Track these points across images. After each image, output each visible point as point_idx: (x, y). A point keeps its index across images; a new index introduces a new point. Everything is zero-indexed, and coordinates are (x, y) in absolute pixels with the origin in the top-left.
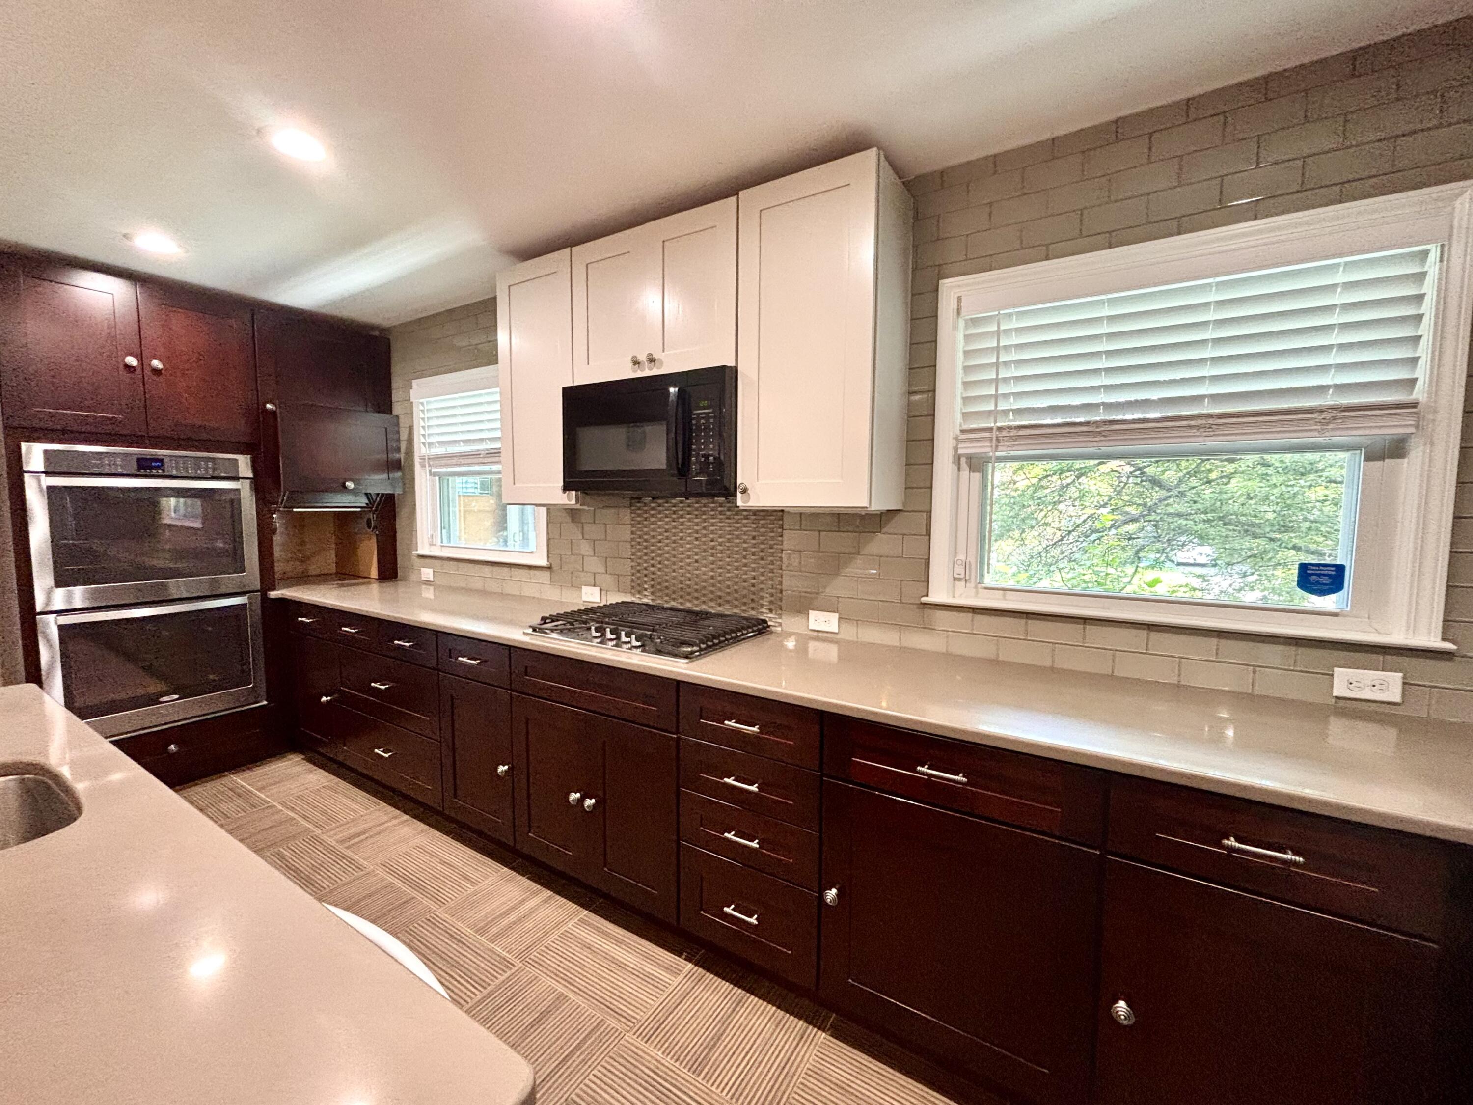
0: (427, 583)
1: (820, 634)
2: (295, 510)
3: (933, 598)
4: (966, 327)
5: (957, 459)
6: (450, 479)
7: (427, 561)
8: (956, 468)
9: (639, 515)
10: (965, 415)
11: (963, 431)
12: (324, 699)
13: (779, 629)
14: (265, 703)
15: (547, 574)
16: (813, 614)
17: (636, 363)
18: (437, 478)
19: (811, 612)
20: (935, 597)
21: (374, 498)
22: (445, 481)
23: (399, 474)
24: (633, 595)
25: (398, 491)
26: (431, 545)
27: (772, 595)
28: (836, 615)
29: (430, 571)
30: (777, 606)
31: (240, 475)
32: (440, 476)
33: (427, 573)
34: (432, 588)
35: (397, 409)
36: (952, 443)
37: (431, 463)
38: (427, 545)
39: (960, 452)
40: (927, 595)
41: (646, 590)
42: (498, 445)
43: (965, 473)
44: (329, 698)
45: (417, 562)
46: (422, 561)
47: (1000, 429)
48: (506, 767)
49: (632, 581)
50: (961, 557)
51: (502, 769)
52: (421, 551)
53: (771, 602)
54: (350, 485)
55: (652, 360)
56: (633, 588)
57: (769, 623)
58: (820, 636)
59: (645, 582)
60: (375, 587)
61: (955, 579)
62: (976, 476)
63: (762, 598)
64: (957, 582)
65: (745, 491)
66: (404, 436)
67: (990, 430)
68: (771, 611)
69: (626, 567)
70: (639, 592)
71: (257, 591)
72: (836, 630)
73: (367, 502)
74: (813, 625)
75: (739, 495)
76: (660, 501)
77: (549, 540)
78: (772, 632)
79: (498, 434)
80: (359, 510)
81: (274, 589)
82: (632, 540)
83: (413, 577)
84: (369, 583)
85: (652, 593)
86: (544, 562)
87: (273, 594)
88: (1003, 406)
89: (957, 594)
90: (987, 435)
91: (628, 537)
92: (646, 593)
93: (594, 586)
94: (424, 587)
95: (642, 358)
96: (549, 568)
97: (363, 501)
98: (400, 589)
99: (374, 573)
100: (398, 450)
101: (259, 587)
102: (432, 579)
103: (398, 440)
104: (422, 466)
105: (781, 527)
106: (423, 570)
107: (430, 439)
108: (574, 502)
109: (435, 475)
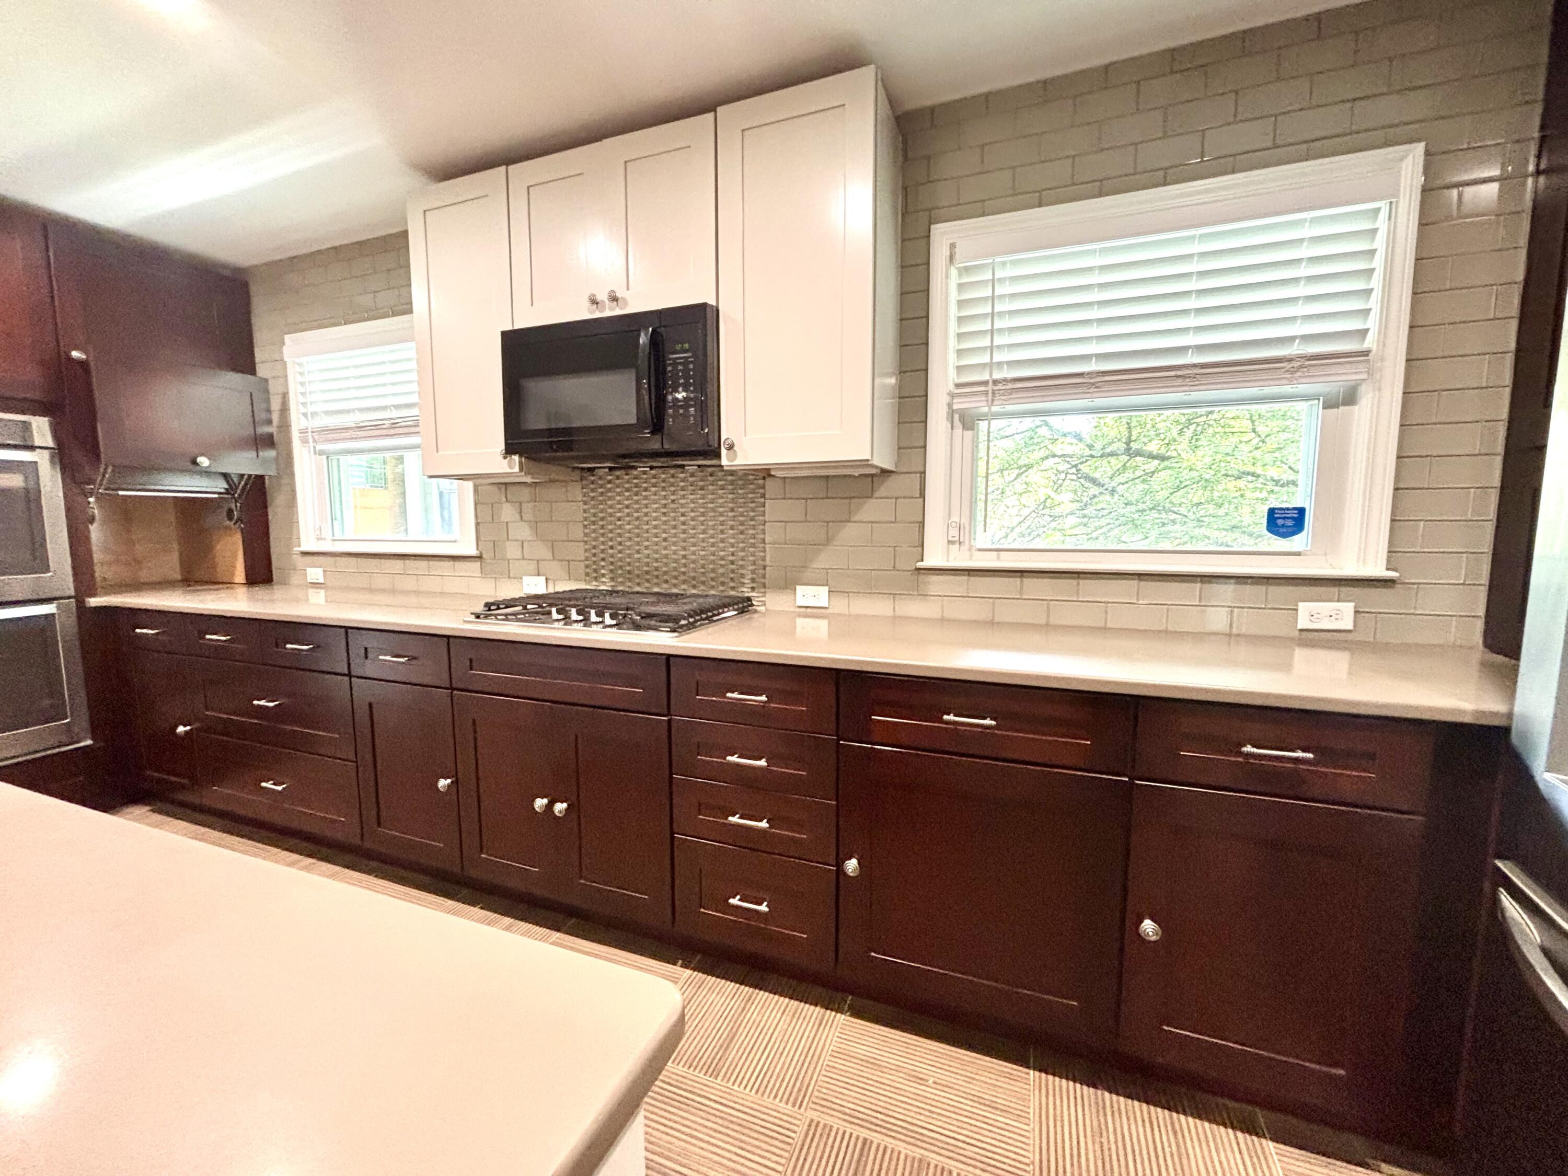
0: (316, 585)
1: (809, 610)
2: (121, 493)
3: (928, 562)
4: (960, 275)
5: (951, 412)
6: (341, 458)
7: (315, 558)
8: (950, 425)
9: (593, 490)
10: (960, 369)
11: (958, 386)
12: (181, 729)
13: (762, 609)
14: (89, 742)
15: (477, 565)
16: (800, 589)
17: (594, 302)
18: (325, 457)
19: (798, 587)
20: (932, 560)
21: (236, 480)
22: (335, 463)
23: (272, 453)
24: (589, 583)
25: (269, 471)
26: (319, 537)
27: (753, 572)
28: (826, 588)
29: (320, 571)
30: (760, 584)
31: (36, 444)
32: (328, 455)
33: (315, 574)
34: (322, 592)
35: (264, 370)
36: (946, 399)
37: (316, 437)
38: (312, 537)
39: (955, 407)
40: (922, 560)
41: (603, 575)
42: (415, 412)
43: (959, 430)
44: (188, 728)
45: (300, 561)
46: (307, 558)
47: (995, 382)
48: (449, 781)
49: (587, 567)
50: (955, 518)
51: (443, 783)
52: (308, 543)
53: (753, 580)
54: (204, 461)
55: (614, 299)
56: (587, 574)
57: (754, 603)
58: (810, 612)
59: (603, 567)
60: (242, 591)
61: (949, 542)
62: (969, 433)
63: (743, 576)
64: (951, 546)
65: (731, 447)
66: (275, 405)
67: (986, 383)
68: (753, 589)
69: (579, 551)
70: (596, 579)
71: (69, 598)
72: (827, 604)
73: (226, 486)
74: (800, 601)
75: (724, 452)
76: (618, 473)
77: (477, 524)
78: (756, 611)
79: (416, 398)
80: (216, 496)
81: (94, 595)
82: (586, 519)
83: (295, 579)
84: (233, 588)
85: (612, 579)
86: (472, 551)
87: (93, 602)
88: (998, 357)
89: (951, 558)
90: (982, 388)
91: (580, 516)
92: (604, 580)
93: (539, 575)
94: (311, 590)
95: (602, 296)
96: (480, 557)
97: (221, 485)
98: (278, 592)
99: (240, 577)
100: (269, 422)
101: (72, 593)
102: (322, 581)
103: (269, 411)
104: (305, 441)
105: (763, 496)
106: (309, 570)
107: (311, 409)
108: (517, 469)
109: (321, 453)
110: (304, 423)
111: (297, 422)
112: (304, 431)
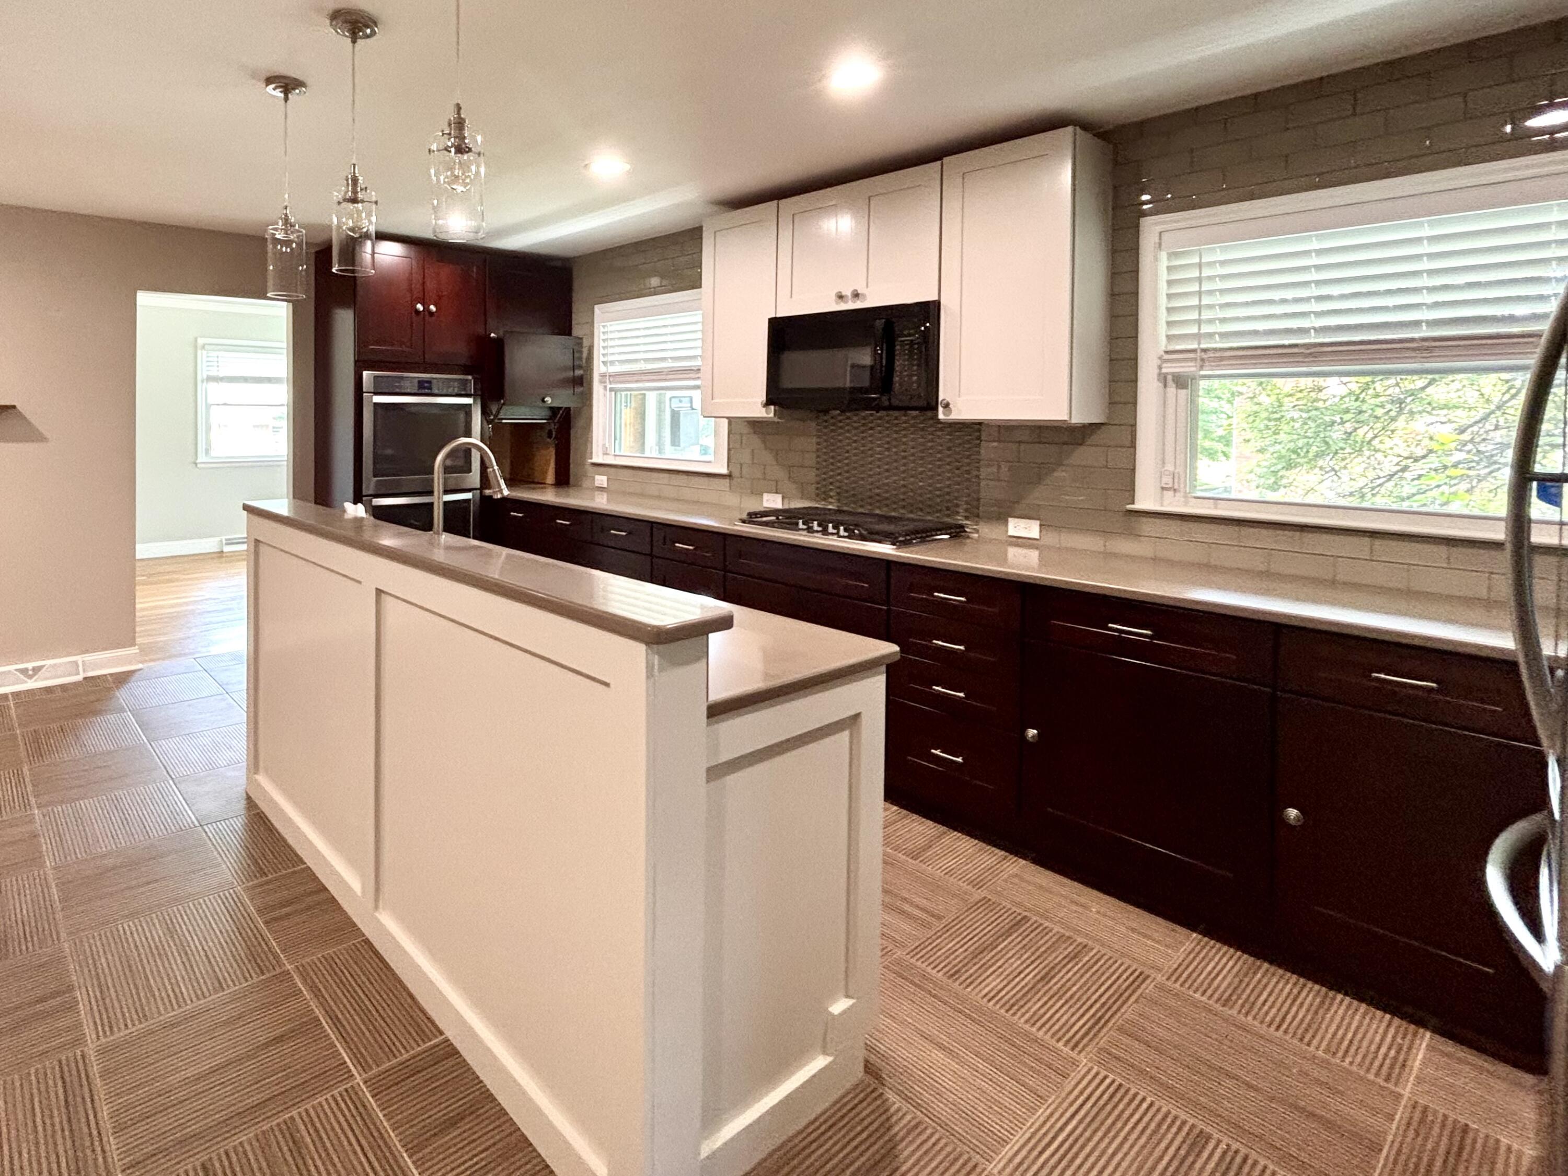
0: (601, 489)
1: (1020, 540)
3: (1137, 505)
5: (1163, 375)
7: (602, 469)
8: (1161, 385)
9: (826, 427)
10: (1170, 337)
11: (1168, 352)
13: (976, 535)
15: (727, 482)
16: (1012, 522)
17: (842, 297)
18: (613, 393)
19: (1010, 519)
20: (1141, 503)
23: (581, 390)
24: (817, 502)
25: (574, 405)
26: (606, 454)
27: (967, 503)
28: (1038, 522)
29: (605, 478)
30: (975, 514)
31: (472, 393)
33: (601, 480)
34: (605, 495)
35: (576, 330)
36: (1157, 363)
37: (611, 379)
38: (601, 454)
39: (1167, 370)
40: (1132, 503)
41: (831, 497)
42: (697, 363)
43: (1172, 389)
45: (591, 469)
46: (595, 468)
47: (1205, 350)
49: (817, 489)
50: (1168, 467)
52: (597, 459)
53: (966, 510)
54: (548, 399)
56: (817, 495)
57: (967, 530)
58: (1019, 542)
59: (831, 490)
60: (550, 491)
61: (1161, 488)
62: (1183, 393)
63: (957, 506)
64: (1162, 492)
65: (946, 406)
67: (1195, 351)
68: (967, 518)
69: (811, 475)
70: (824, 499)
72: (1038, 537)
73: (550, 415)
74: (1012, 532)
75: (940, 409)
76: (848, 414)
77: (729, 450)
78: (968, 537)
79: (699, 352)
80: (540, 421)
82: (818, 450)
83: (586, 483)
84: (545, 488)
85: (839, 500)
86: (724, 471)
89: (1163, 503)
90: (1191, 356)
91: (815, 447)
92: (830, 500)
93: (777, 493)
94: (597, 493)
95: (849, 292)
96: (729, 476)
97: (546, 414)
98: (574, 489)
99: (550, 478)
100: (581, 367)
102: (605, 486)
104: (601, 382)
105: (979, 438)
106: (597, 477)
107: (611, 358)
108: (772, 415)
109: (611, 390)
110: (603, 369)
111: (599, 368)
112: (603, 376)
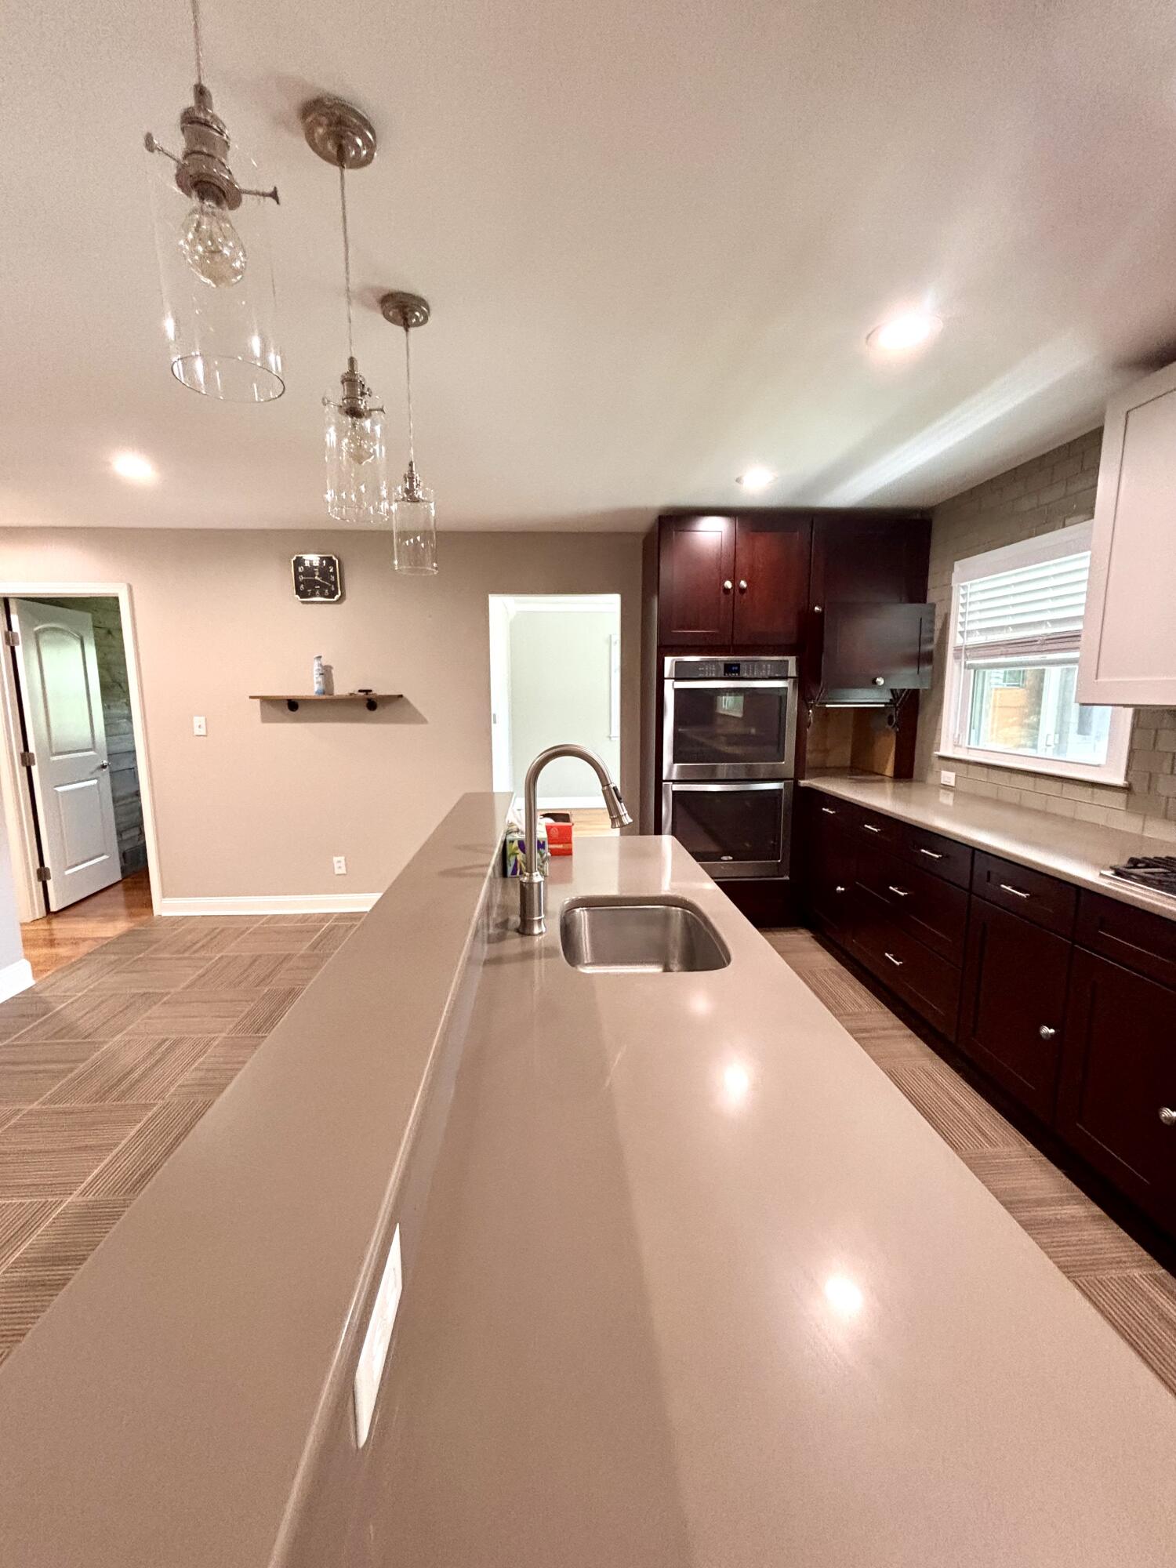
0: (946, 787)
2: (827, 706)
6: (987, 671)
7: (950, 763)
12: (839, 888)
14: (787, 878)
15: (1123, 795)
18: (972, 671)
21: (899, 692)
22: (981, 675)
23: (928, 668)
25: (923, 686)
26: (956, 746)
29: (952, 775)
31: (789, 675)
32: (976, 668)
33: (948, 777)
34: (952, 795)
35: (932, 596)
37: (968, 654)
38: (951, 744)
44: (843, 889)
45: (937, 763)
46: (945, 762)
48: (1052, 1031)
51: (1047, 1030)
52: (943, 752)
54: (880, 681)
60: (889, 787)
66: (938, 625)
71: (791, 779)
73: (891, 697)
80: (883, 706)
81: (803, 779)
83: (931, 779)
84: (882, 781)
86: (1119, 781)
87: (803, 783)
94: (942, 791)
96: (1127, 788)
97: (887, 697)
98: (915, 791)
99: (889, 770)
100: (931, 640)
101: (792, 776)
102: (953, 784)
103: (932, 631)
104: (957, 657)
106: (944, 773)
107: (969, 627)
109: (971, 668)
110: (959, 641)
111: (955, 640)
112: (958, 649)
